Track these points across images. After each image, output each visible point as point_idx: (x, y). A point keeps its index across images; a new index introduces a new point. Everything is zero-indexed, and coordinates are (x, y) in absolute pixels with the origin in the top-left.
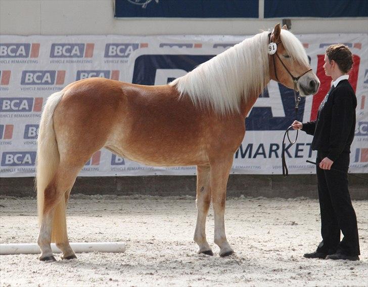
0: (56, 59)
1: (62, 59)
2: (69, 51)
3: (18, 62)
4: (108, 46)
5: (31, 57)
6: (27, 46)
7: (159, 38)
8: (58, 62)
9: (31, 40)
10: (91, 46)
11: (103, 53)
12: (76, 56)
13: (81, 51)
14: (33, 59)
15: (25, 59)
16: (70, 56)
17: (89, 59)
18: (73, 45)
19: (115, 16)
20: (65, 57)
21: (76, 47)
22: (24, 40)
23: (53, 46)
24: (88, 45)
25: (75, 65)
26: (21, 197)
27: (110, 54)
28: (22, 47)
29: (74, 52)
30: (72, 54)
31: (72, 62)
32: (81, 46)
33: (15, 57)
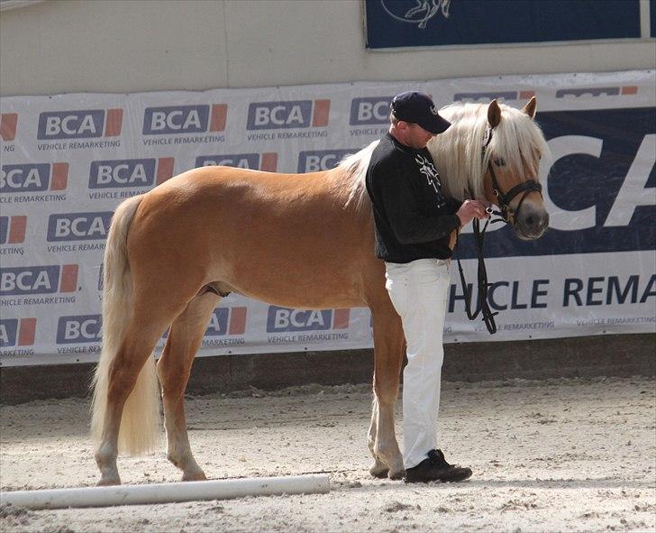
0: (259, 132)
1: (270, 132)
2: (283, 115)
3: (187, 141)
4: (356, 103)
5: (211, 130)
6: (202, 110)
7: (452, 83)
8: (263, 137)
9: (212, 99)
10: (324, 105)
11: (347, 116)
12: (295, 124)
13: (306, 114)
14: (216, 134)
15: (199, 135)
16: (285, 126)
17: (321, 129)
18: (289, 105)
19: (367, 47)
20: (277, 127)
21: (296, 109)
22: (197, 99)
23: (253, 107)
24: (318, 102)
25: (294, 141)
26: (202, 394)
27: (361, 118)
28: (194, 113)
29: (291, 118)
30: (289, 122)
31: (289, 136)
32: (305, 106)
33: (181, 131)
